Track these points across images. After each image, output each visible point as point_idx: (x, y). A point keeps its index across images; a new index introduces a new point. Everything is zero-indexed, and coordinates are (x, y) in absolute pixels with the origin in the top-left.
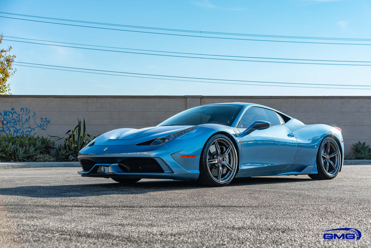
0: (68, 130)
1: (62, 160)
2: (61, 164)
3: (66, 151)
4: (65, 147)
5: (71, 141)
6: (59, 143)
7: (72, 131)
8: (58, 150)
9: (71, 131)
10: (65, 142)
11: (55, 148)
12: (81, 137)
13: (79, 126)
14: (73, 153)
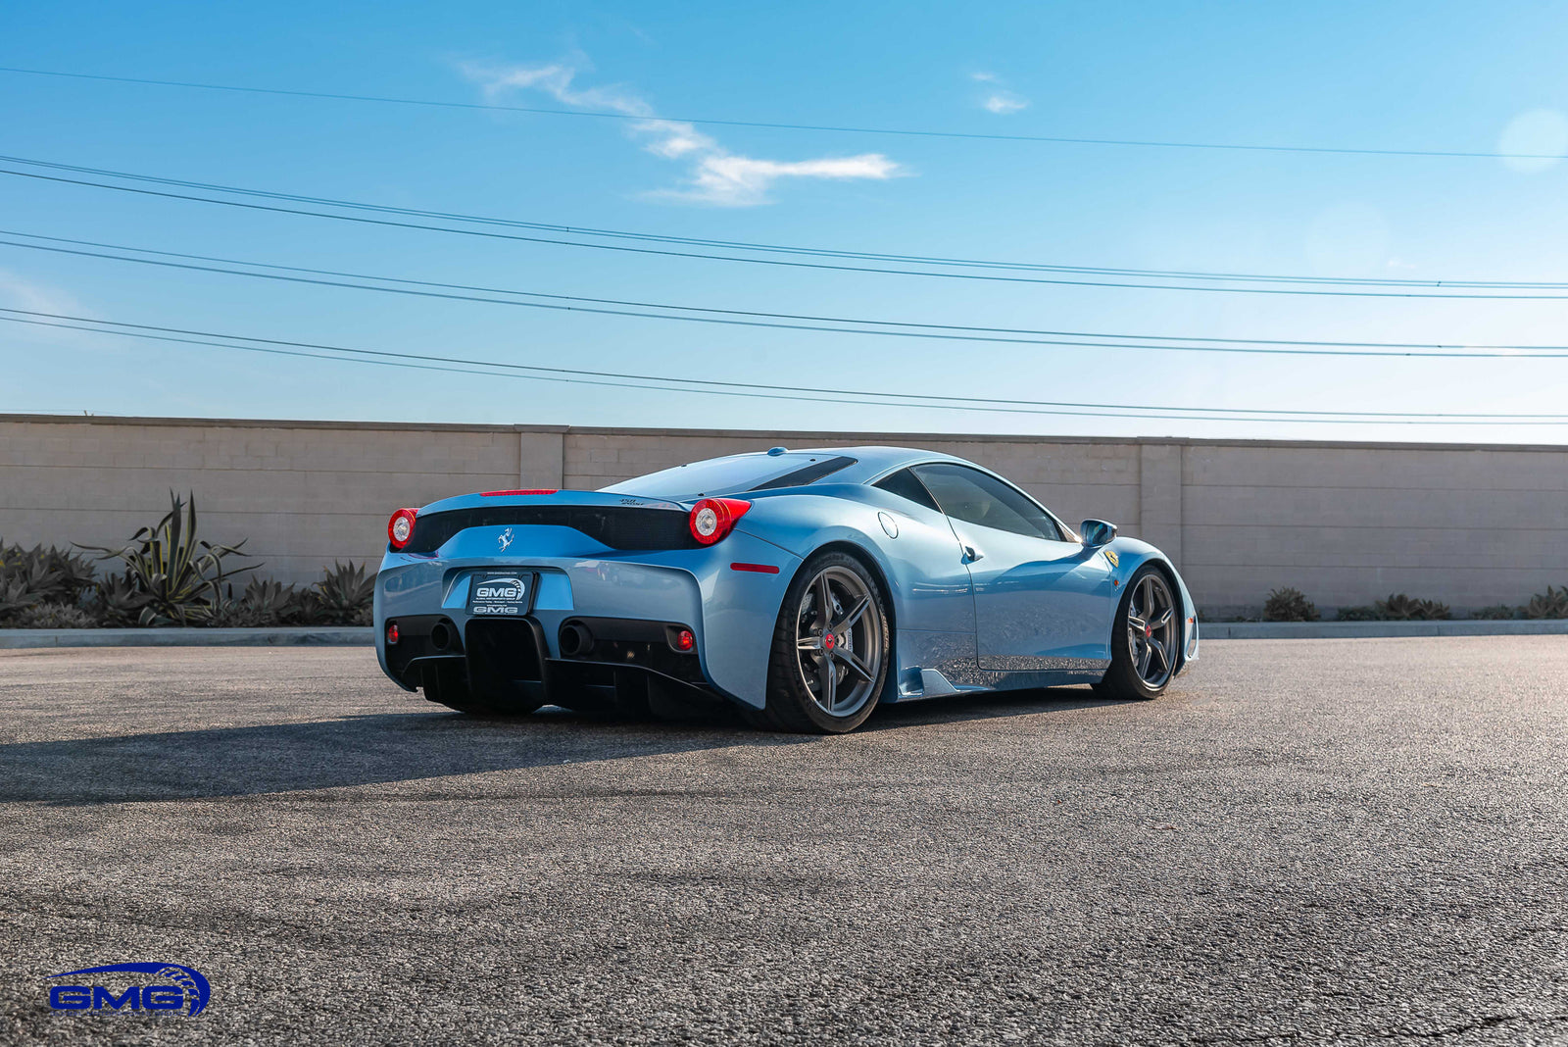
0: (139, 530)
1: (116, 623)
2: (113, 636)
3: (129, 593)
4: (129, 582)
5: (147, 562)
6: (106, 570)
7: (153, 530)
8: (106, 591)
9: (150, 532)
10: (128, 565)
11: (96, 584)
12: (181, 549)
13: (175, 516)
14: (153, 601)
